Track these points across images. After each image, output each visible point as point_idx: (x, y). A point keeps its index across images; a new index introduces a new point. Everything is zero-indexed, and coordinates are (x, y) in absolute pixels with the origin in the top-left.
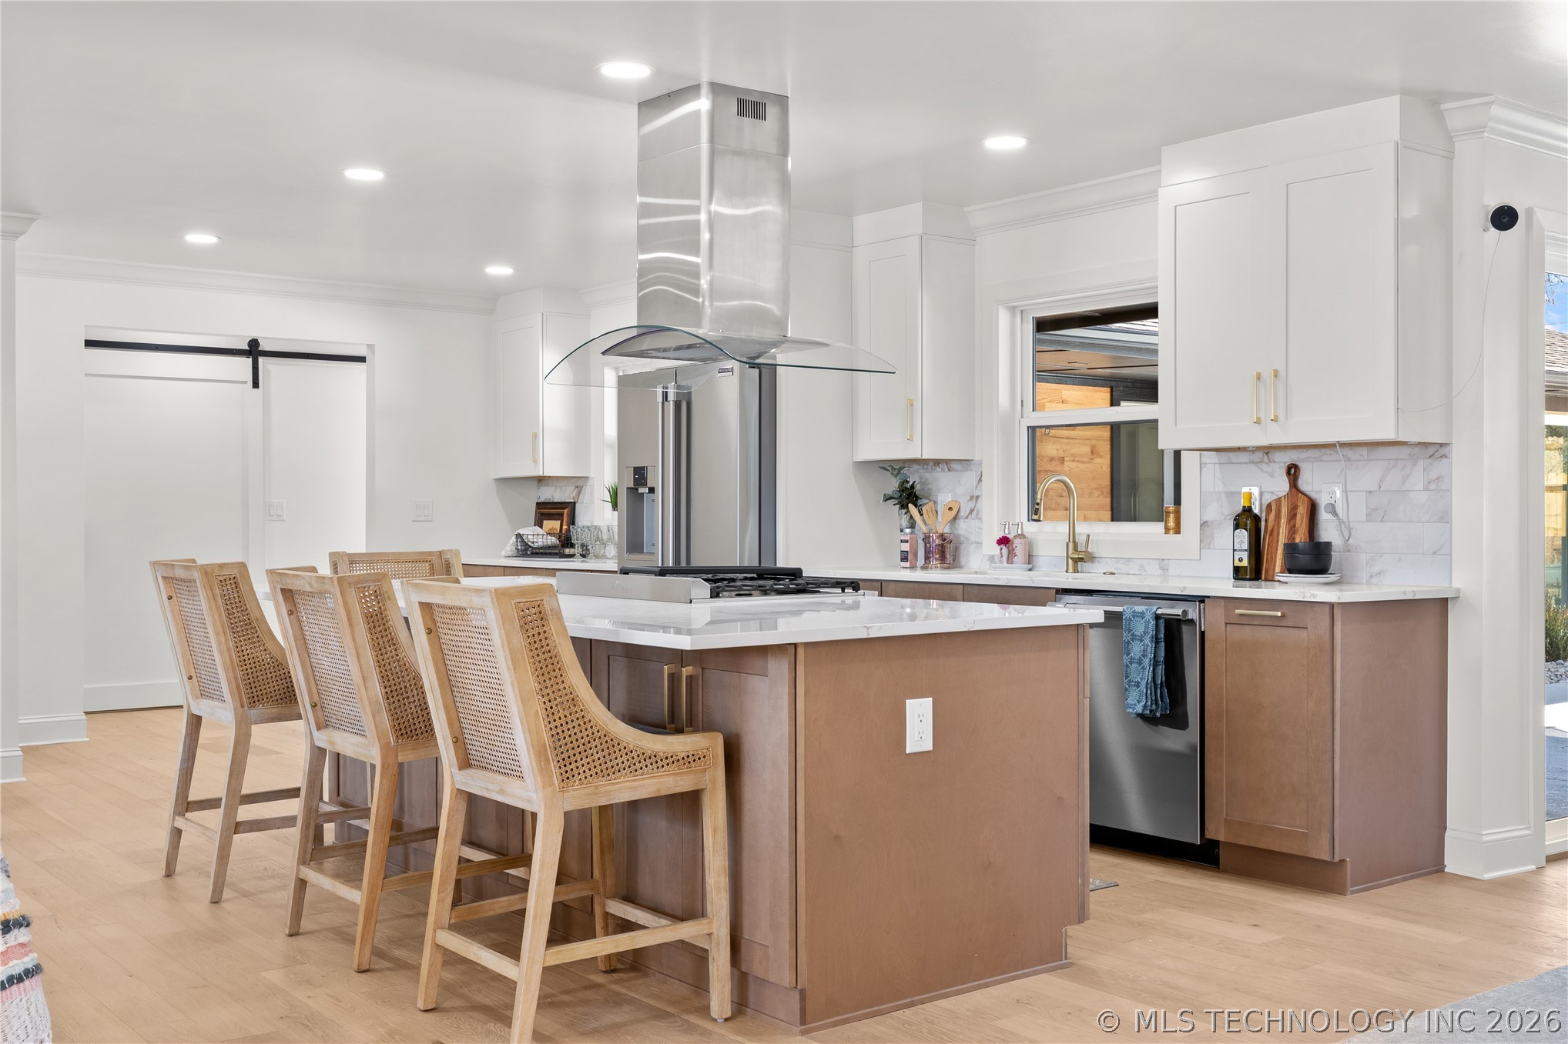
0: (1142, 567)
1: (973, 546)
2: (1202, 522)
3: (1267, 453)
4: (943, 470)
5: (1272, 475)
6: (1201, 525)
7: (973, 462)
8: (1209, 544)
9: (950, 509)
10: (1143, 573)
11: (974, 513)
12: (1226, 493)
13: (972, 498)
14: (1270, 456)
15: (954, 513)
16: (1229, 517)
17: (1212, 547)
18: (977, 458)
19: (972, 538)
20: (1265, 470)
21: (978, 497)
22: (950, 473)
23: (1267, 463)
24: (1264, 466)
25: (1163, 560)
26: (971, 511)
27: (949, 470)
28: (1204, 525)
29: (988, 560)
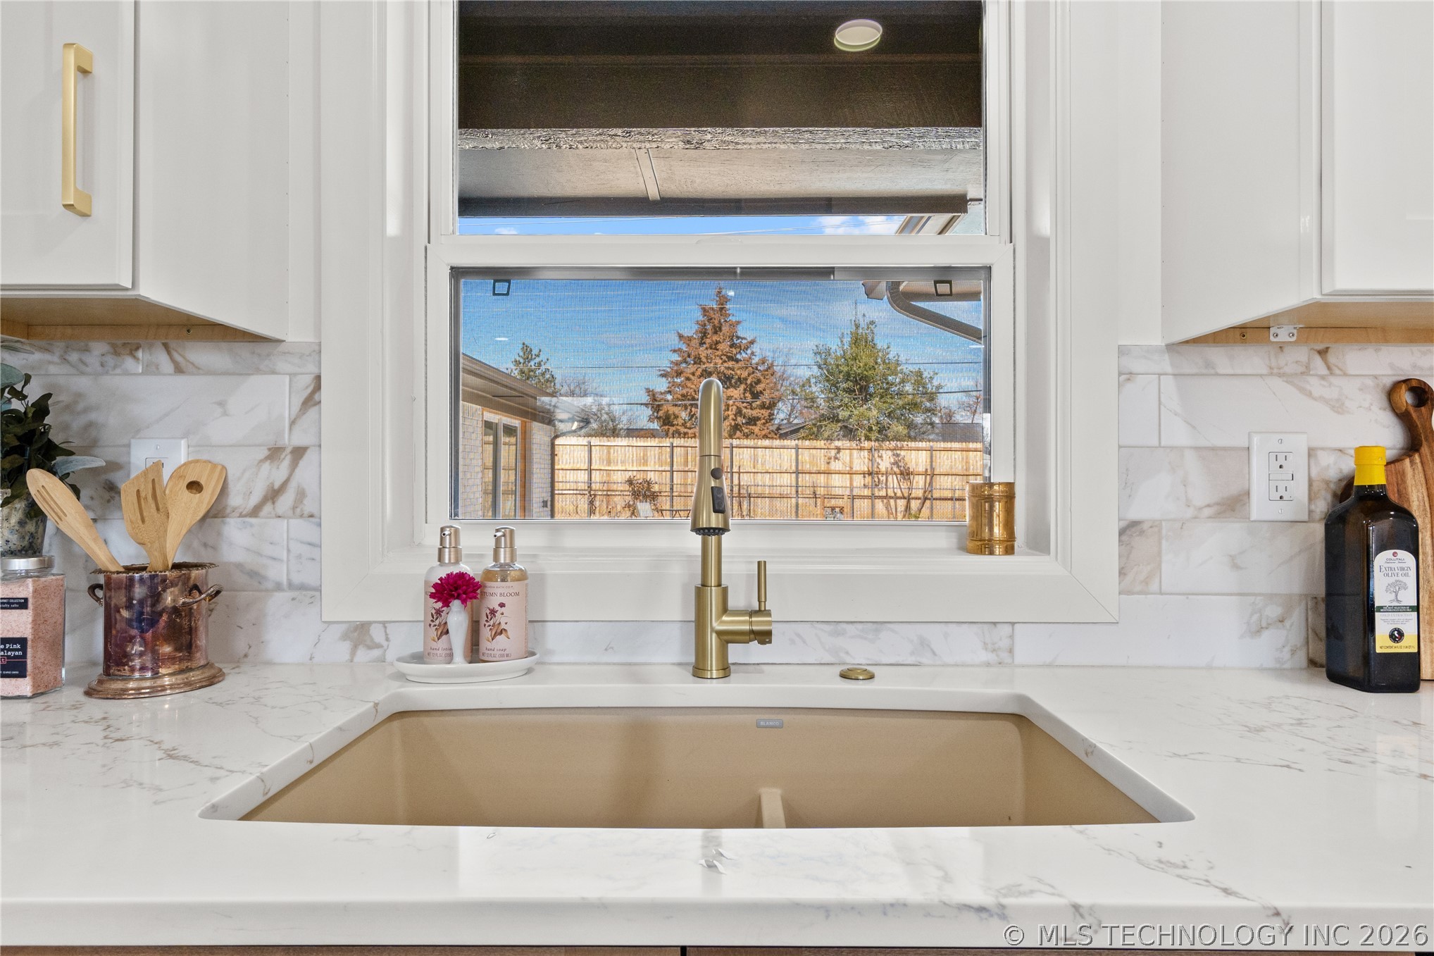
0: (924, 643)
1: (279, 597)
2: (1123, 524)
3: (1323, 353)
4: (152, 370)
5: (1338, 407)
6: (1122, 532)
7: (282, 347)
8: (1146, 582)
9: (194, 486)
10: (924, 660)
11: (286, 501)
12: (1197, 449)
13: (274, 453)
14: (1332, 358)
15: (204, 500)
16: (1207, 512)
17: (1154, 586)
18: (294, 333)
19: (277, 573)
20: (1316, 393)
21: (299, 452)
22: (181, 380)
23: (1323, 377)
24: (1314, 385)
25: (995, 623)
26: (273, 494)
27: (179, 370)
28: (1129, 530)
29: (345, 637)
